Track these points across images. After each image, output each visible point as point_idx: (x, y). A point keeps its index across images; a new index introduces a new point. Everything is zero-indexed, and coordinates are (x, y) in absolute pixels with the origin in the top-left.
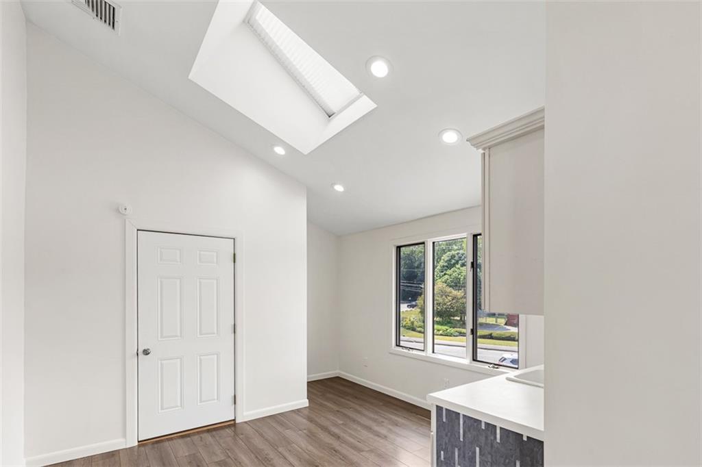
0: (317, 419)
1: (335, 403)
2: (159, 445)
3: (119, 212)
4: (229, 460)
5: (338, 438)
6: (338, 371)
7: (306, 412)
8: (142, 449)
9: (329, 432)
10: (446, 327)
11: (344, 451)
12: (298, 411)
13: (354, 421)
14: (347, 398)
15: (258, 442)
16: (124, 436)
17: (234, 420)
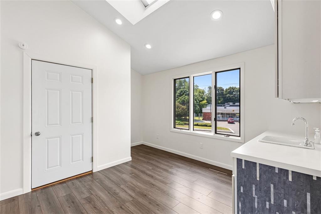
0: (138, 167)
1: (145, 158)
2: (46, 190)
3: (19, 47)
4: (92, 196)
5: (152, 177)
6: (142, 142)
7: (130, 163)
8: (34, 193)
9: (147, 174)
10: (180, 121)
11: (157, 185)
12: (126, 163)
13: (157, 167)
14: (150, 155)
15: (107, 183)
16: (22, 186)
17: (92, 171)
